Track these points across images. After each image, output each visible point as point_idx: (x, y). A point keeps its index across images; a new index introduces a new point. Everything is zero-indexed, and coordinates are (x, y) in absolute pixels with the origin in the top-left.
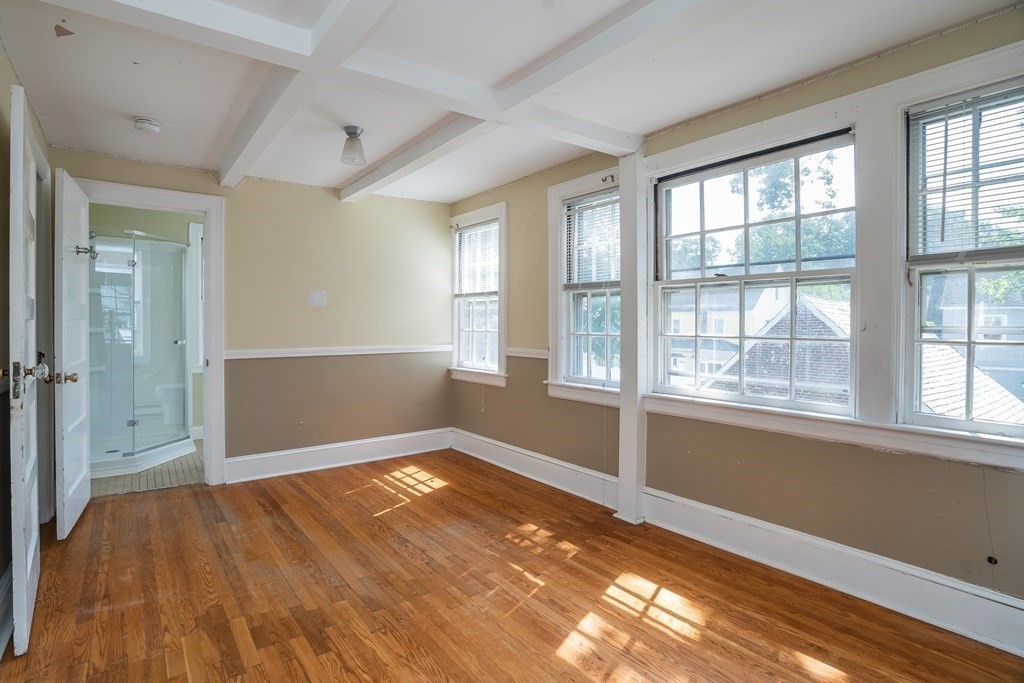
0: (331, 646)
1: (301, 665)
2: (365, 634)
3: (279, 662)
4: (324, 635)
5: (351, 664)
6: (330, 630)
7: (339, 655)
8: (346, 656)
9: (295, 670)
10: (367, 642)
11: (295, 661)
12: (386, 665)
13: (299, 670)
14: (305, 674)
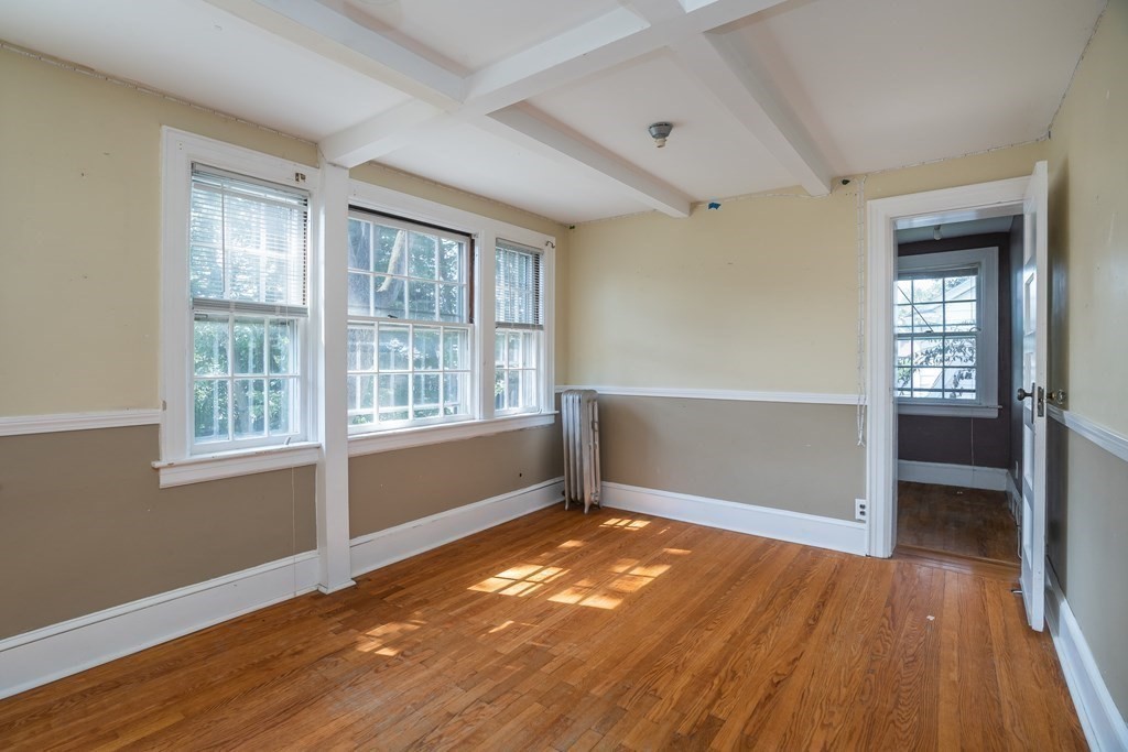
0: (704, 718)
1: (746, 725)
2: (668, 702)
3: (760, 742)
4: (694, 731)
5: (712, 695)
6: (684, 728)
7: (710, 706)
8: (707, 702)
9: (754, 726)
10: (676, 697)
11: (747, 732)
12: (693, 676)
13: (752, 722)
14: (751, 717)
